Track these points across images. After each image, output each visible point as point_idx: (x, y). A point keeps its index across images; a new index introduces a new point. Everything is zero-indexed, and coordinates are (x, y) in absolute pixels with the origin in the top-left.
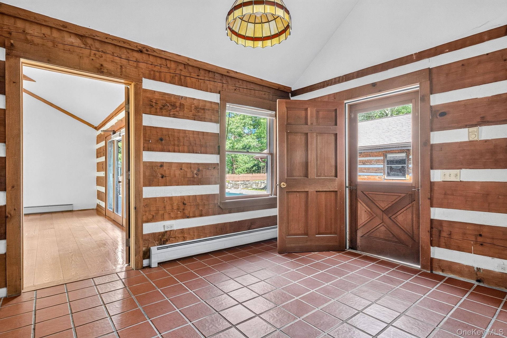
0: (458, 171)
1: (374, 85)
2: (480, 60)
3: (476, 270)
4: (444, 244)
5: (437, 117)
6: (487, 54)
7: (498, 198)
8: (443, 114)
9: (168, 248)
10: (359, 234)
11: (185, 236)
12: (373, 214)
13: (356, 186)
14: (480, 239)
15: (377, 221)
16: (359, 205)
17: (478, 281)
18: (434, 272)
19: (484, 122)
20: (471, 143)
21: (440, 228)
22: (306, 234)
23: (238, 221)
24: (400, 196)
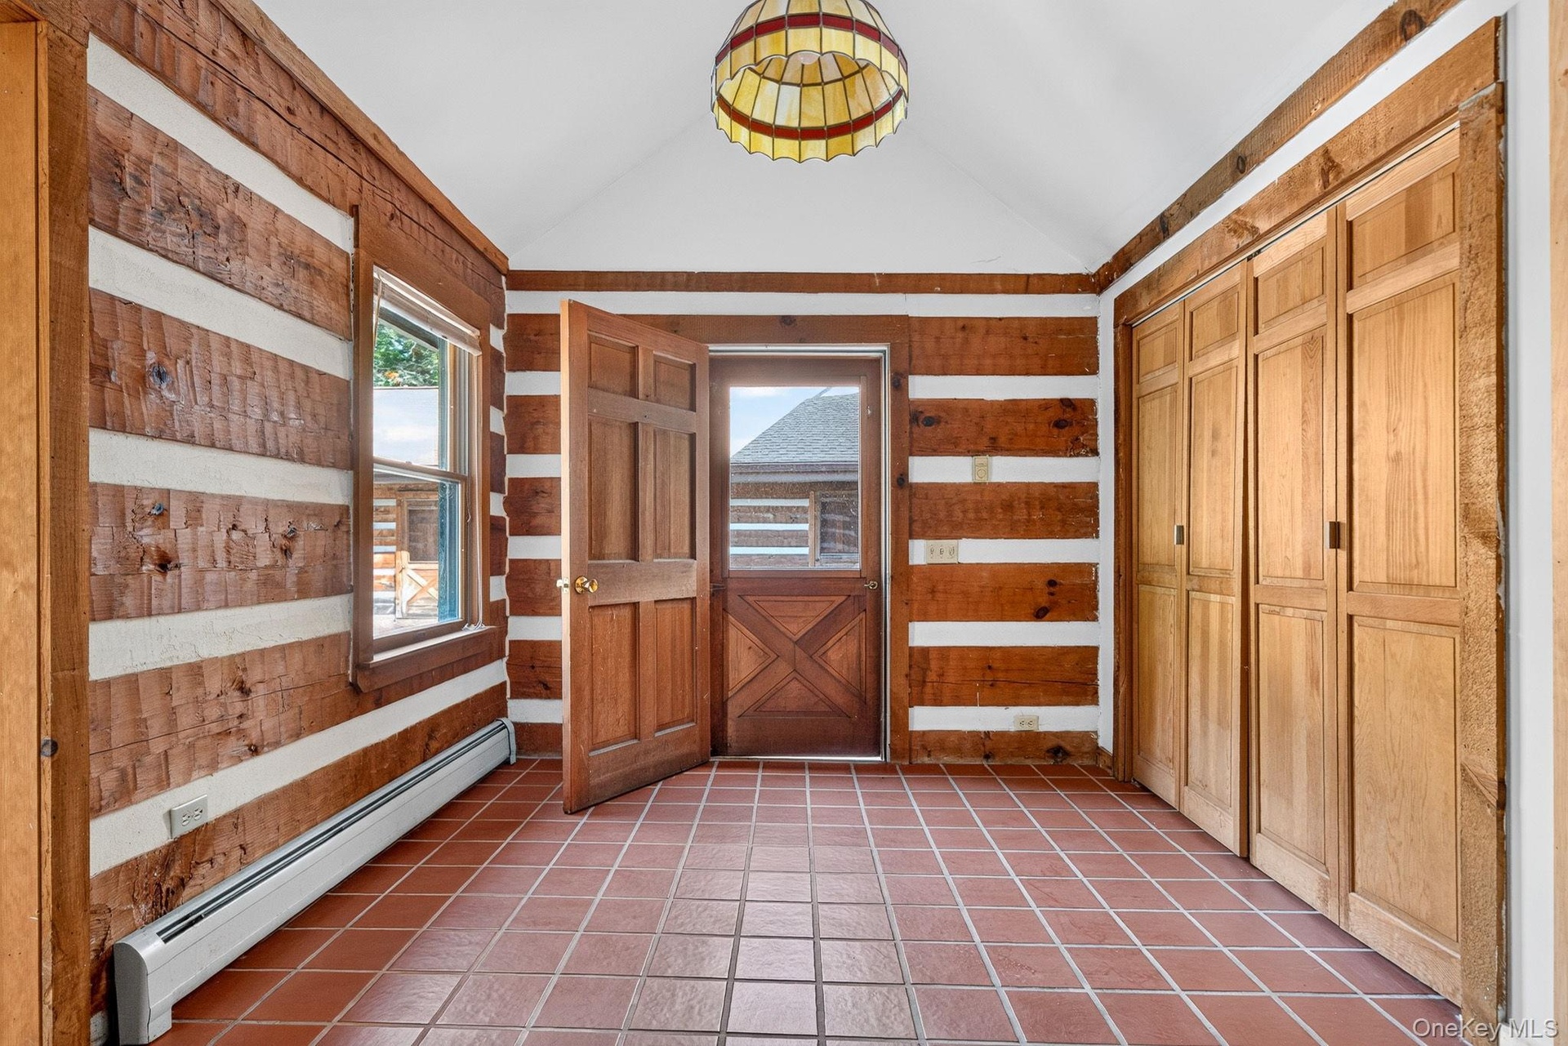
0: (954, 542)
1: (787, 321)
2: (991, 325)
3: (982, 736)
4: (931, 697)
5: (918, 425)
6: (1000, 319)
7: (1015, 594)
8: (930, 422)
9: (200, 918)
10: (733, 710)
11: (249, 839)
12: (769, 652)
13: (725, 580)
14: (989, 677)
15: (782, 669)
16: (733, 633)
17: (987, 757)
18: (915, 761)
19: (995, 447)
20: (978, 487)
21: (924, 666)
22: (636, 735)
23: (399, 733)
24: (833, 602)
